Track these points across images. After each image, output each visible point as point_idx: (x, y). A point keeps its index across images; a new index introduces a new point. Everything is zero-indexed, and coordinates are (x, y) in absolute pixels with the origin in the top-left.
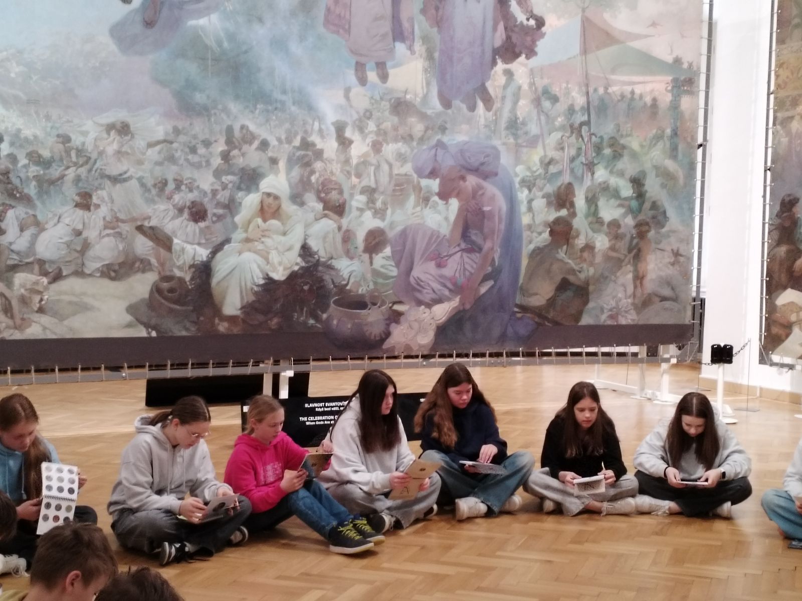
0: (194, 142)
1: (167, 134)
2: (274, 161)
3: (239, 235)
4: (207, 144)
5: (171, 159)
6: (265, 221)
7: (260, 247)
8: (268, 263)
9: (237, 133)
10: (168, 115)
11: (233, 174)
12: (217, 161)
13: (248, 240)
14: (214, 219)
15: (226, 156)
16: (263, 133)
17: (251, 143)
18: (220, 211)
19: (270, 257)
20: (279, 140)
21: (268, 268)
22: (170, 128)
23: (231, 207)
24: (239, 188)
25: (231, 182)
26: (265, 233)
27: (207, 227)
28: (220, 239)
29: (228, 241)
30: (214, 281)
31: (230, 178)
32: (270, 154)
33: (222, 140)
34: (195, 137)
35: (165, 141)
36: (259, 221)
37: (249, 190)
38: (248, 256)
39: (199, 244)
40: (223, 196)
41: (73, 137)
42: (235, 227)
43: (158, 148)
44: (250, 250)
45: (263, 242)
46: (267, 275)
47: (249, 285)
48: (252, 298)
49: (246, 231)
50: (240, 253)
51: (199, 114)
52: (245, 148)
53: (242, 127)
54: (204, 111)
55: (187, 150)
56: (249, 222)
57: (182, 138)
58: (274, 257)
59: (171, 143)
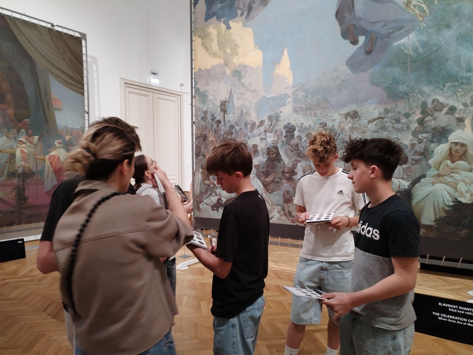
0: (398, 116)
1: (380, 113)
2: (461, 120)
3: (432, 172)
4: (407, 116)
5: (384, 128)
6: (453, 162)
7: (450, 180)
8: (456, 191)
9: (430, 105)
10: (381, 102)
11: (426, 132)
12: (415, 126)
13: (439, 175)
14: (413, 162)
15: (421, 122)
16: (451, 102)
17: (441, 111)
18: (418, 157)
19: (458, 187)
20: (465, 105)
21: (456, 195)
22: (382, 110)
23: (426, 154)
24: (432, 142)
25: (425, 138)
26: (453, 171)
27: (408, 168)
28: (417, 175)
29: (424, 176)
30: (414, 202)
31: (424, 135)
32: (457, 115)
33: (418, 112)
34: (399, 113)
35: (379, 118)
36: (449, 162)
37: (439, 142)
38: (439, 186)
39: (402, 179)
40: (420, 147)
41: (328, 123)
42: (429, 167)
43: (375, 123)
44: (441, 182)
45: (452, 177)
46: (456, 199)
47: (441, 205)
48: (444, 214)
49: (438, 169)
50: (433, 184)
51: (402, 98)
52: (436, 114)
53: (434, 101)
54: (405, 96)
55: (394, 121)
56: (440, 163)
57: (390, 115)
58: (462, 187)
59: (383, 118)
